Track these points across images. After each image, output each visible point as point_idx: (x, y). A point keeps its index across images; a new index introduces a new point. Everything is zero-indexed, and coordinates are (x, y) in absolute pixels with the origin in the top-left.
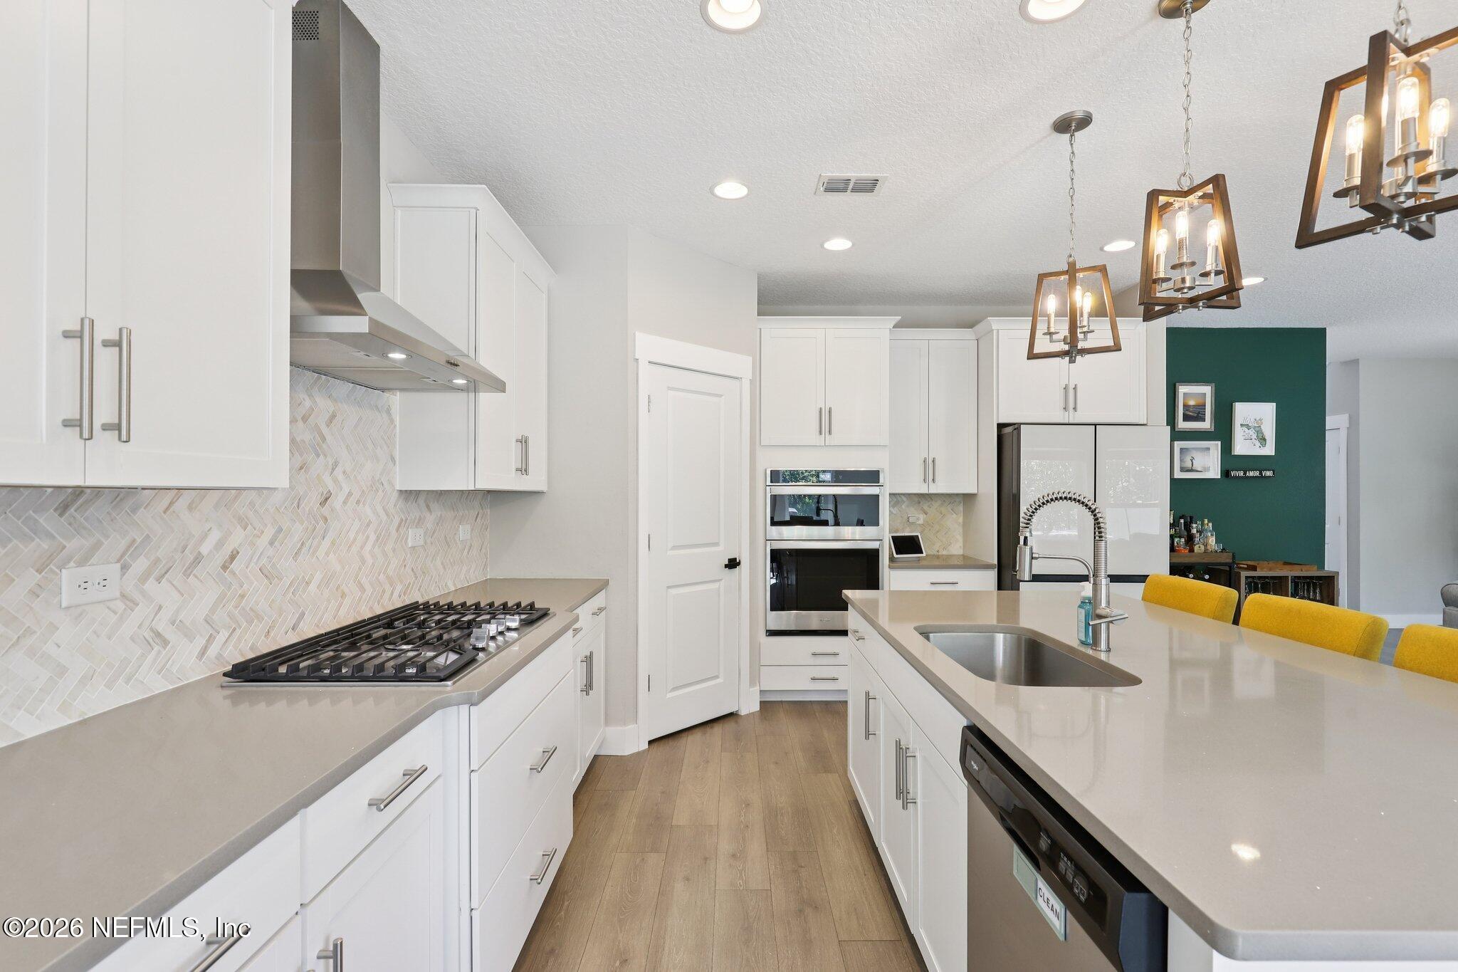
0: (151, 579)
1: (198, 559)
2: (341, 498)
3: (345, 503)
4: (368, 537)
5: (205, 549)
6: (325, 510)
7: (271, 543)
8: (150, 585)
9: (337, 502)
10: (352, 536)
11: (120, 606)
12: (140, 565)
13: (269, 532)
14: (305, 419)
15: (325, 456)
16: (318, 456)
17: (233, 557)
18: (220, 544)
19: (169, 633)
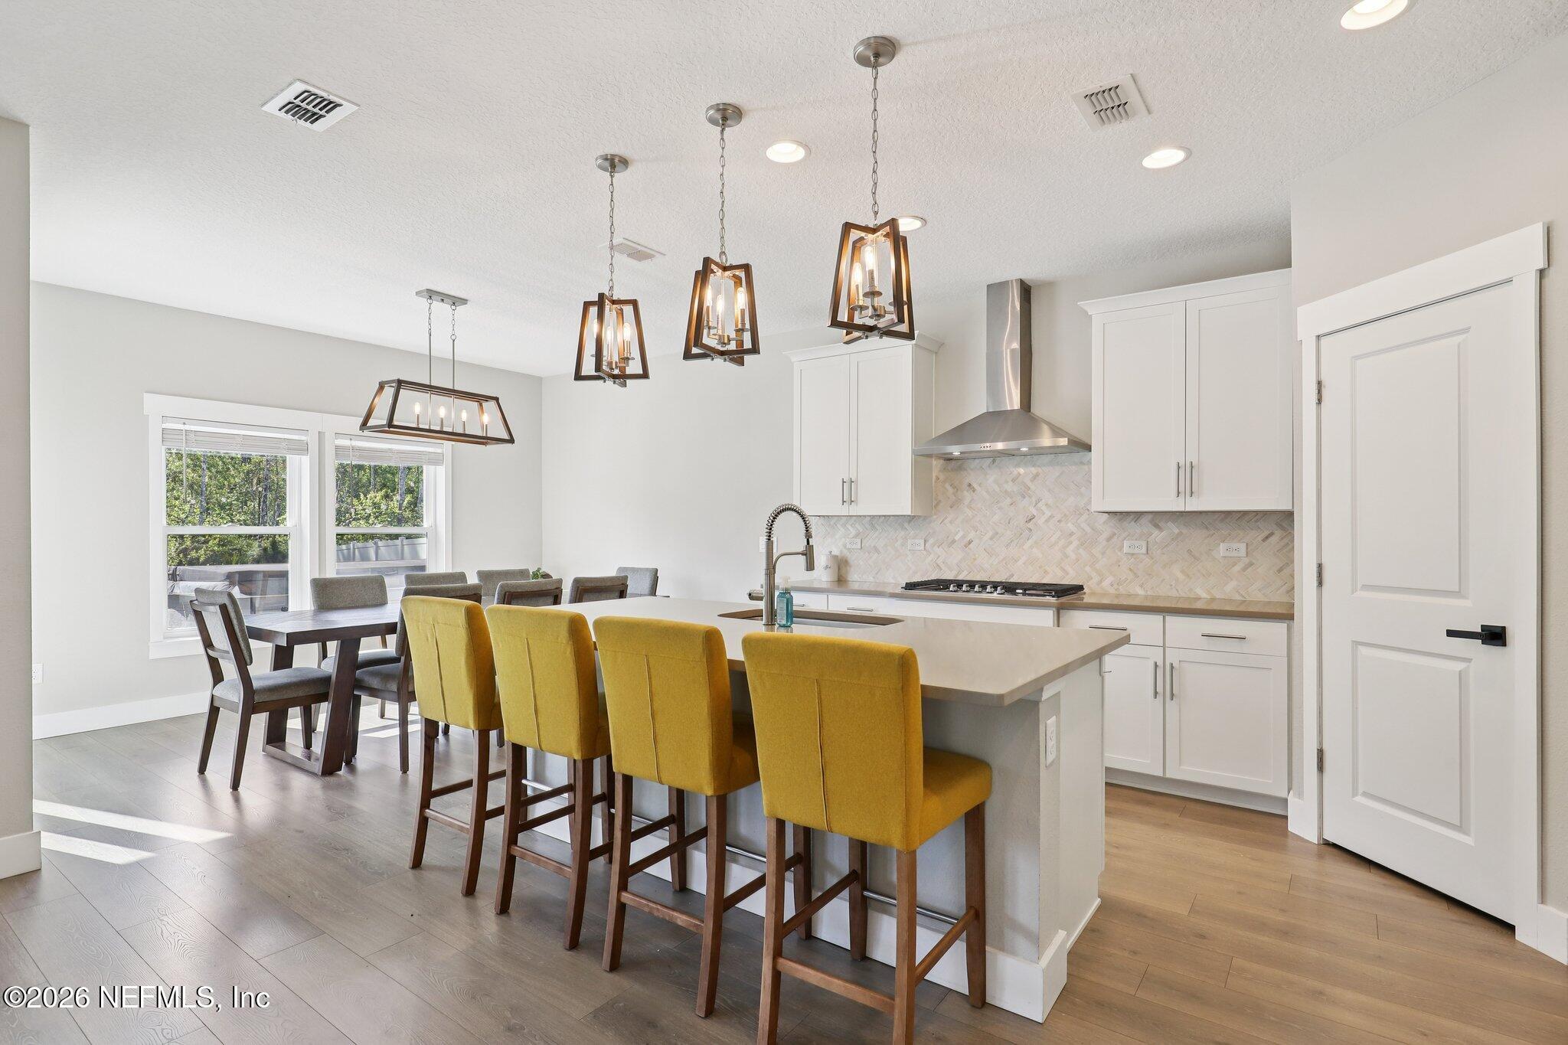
0: (936, 546)
1: (954, 541)
2: (1043, 519)
3: (1047, 521)
4: (1071, 543)
5: (957, 538)
6: (1030, 525)
7: (991, 539)
8: (936, 547)
9: (1041, 521)
10: (1053, 539)
11: (925, 553)
12: (931, 541)
13: (990, 534)
14: (1013, 480)
15: (1030, 497)
16: (1024, 498)
17: (970, 542)
18: (963, 537)
19: (942, 566)
